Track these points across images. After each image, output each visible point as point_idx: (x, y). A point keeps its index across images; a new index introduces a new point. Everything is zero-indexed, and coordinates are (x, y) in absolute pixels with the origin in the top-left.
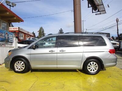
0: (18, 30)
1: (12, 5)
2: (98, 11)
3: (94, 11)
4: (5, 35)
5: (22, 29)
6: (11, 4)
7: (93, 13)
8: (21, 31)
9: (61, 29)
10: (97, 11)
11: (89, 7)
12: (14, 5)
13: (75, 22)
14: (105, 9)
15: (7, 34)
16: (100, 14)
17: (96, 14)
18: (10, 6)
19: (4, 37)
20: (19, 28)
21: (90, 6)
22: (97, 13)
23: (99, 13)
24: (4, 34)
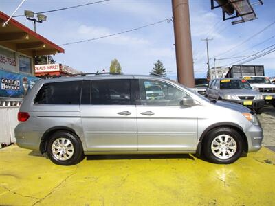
0: (58, 69)
1: (37, 19)
2: (238, 15)
3: (227, 16)
4: (21, 84)
5: (67, 68)
6: (35, 17)
7: (224, 19)
8: (65, 71)
9: (159, 61)
10: (235, 14)
11: (213, 8)
12: (41, 19)
13: (176, 45)
14: (252, 9)
15: (25, 80)
16: (243, 21)
17: (233, 23)
18: (34, 20)
19: (18, 88)
20: (60, 65)
21: (216, 4)
22: (234, 20)
23: (240, 18)
24: (18, 82)
